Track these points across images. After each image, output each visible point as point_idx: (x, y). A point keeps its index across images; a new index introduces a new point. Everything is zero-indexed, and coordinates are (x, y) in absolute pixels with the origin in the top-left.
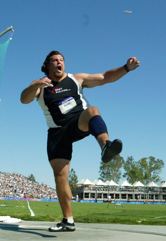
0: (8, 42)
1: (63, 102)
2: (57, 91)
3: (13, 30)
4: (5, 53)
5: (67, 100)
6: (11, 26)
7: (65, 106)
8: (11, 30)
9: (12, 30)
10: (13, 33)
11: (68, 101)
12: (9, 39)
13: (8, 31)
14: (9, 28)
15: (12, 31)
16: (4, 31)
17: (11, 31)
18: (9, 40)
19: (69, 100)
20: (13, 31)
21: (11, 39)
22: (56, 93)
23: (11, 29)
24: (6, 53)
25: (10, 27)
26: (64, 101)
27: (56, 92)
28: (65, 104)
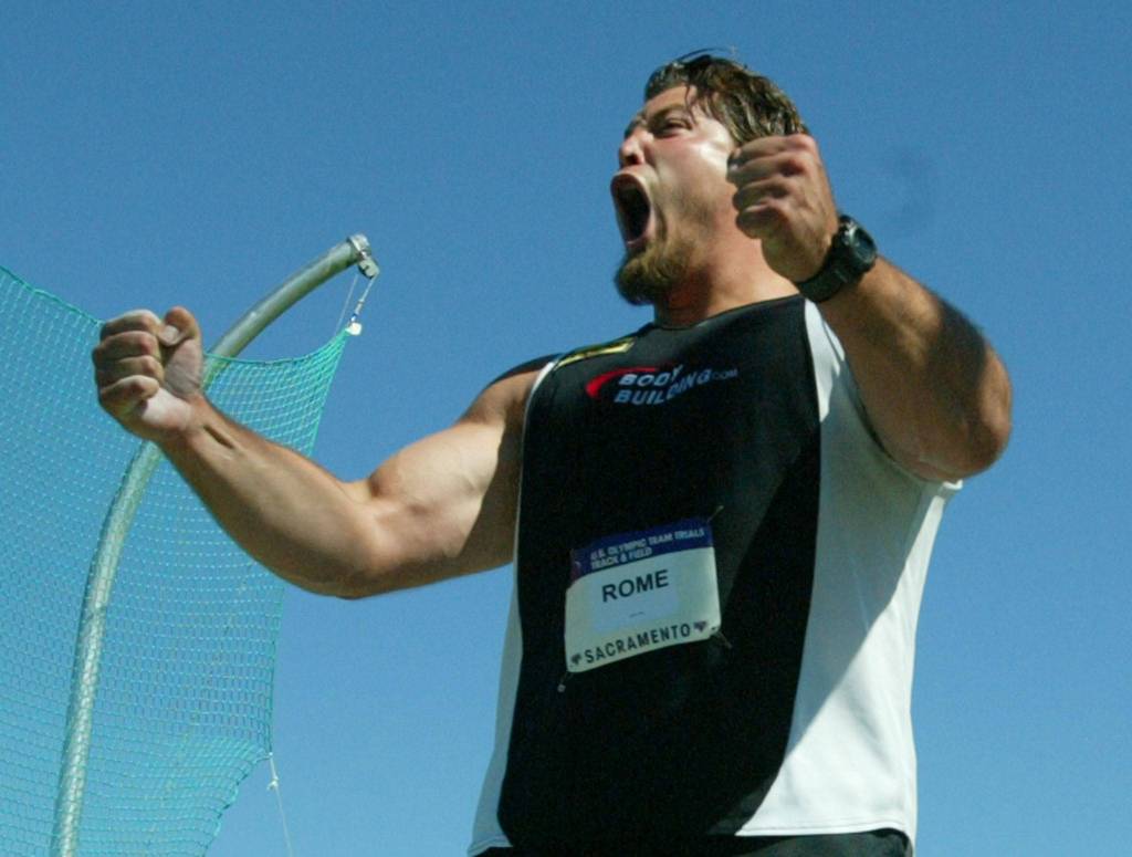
0: (332, 351)
1: (601, 553)
2: (634, 387)
3: (368, 263)
4: (314, 432)
5: (640, 543)
6: (353, 234)
7: (608, 592)
8: (355, 265)
9: (363, 265)
10: (372, 281)
11: (649, 550)
12: (339, 331)
13: (336, 269)
14: (340, 253)
15: (363, 272)
16: (307, 275)
17: (357, 276)
18: (340, 337)
19: (660, 550)
20: (369, 273)
21: (355, 329)
22: (617, 400)
23: (360, 257)
24: (319, 434)
25: (349, 241)
26: (613, 550)
27: (622, 397)
28: (615, 576)
